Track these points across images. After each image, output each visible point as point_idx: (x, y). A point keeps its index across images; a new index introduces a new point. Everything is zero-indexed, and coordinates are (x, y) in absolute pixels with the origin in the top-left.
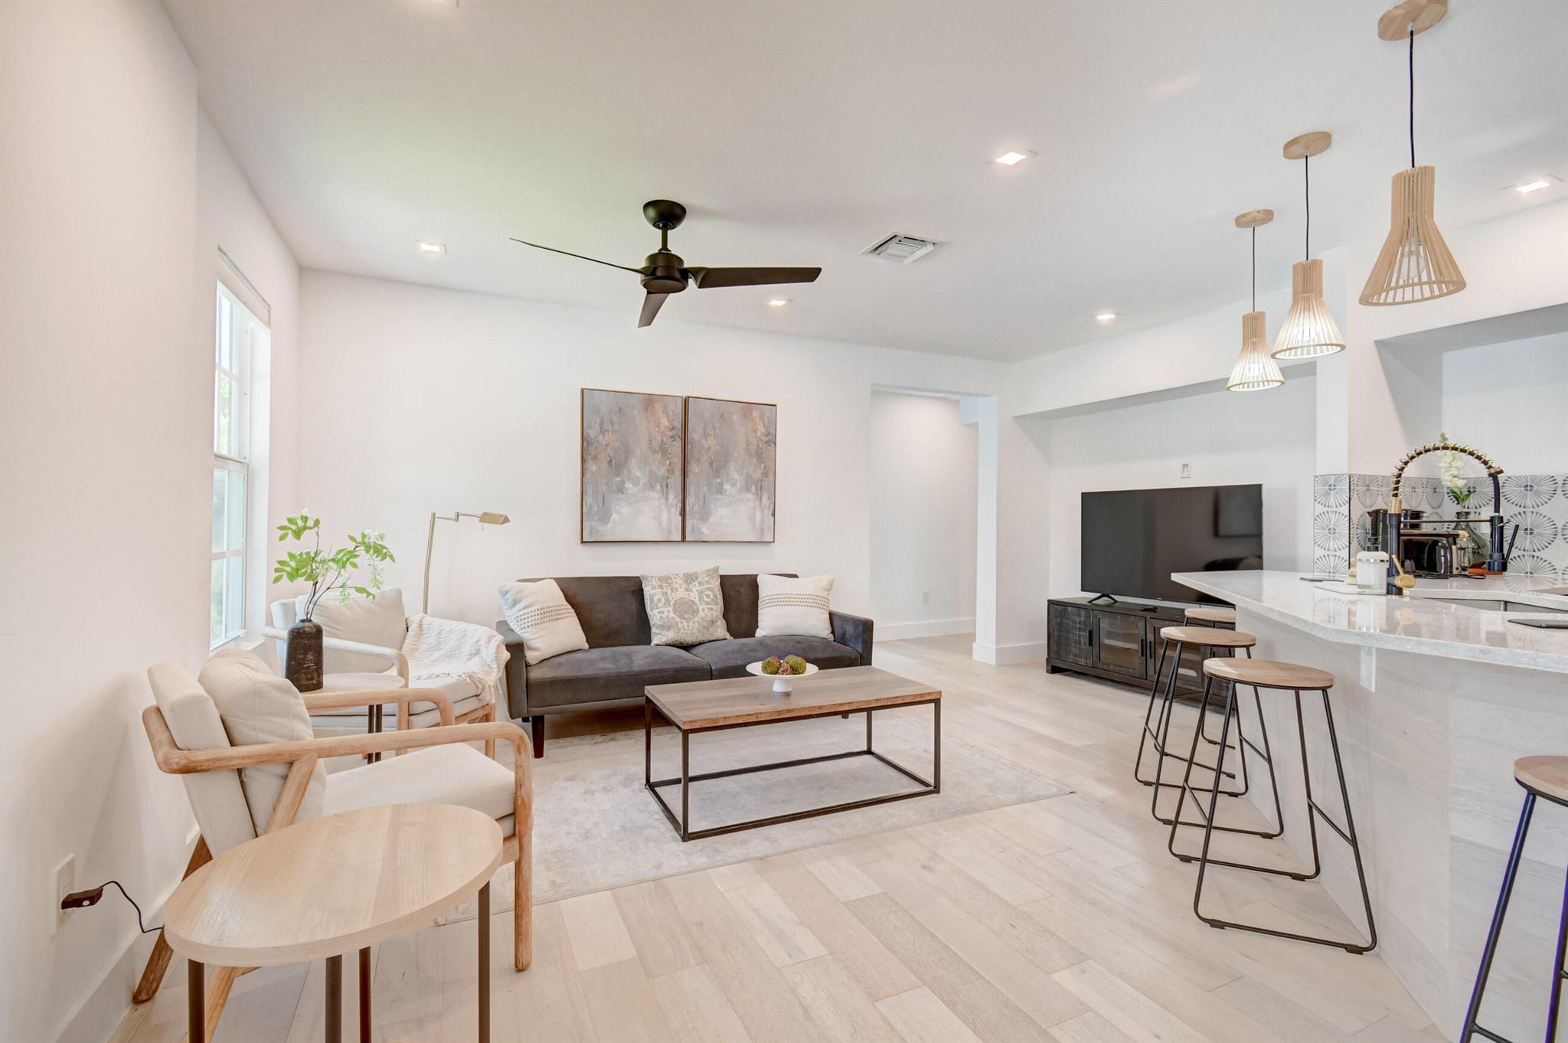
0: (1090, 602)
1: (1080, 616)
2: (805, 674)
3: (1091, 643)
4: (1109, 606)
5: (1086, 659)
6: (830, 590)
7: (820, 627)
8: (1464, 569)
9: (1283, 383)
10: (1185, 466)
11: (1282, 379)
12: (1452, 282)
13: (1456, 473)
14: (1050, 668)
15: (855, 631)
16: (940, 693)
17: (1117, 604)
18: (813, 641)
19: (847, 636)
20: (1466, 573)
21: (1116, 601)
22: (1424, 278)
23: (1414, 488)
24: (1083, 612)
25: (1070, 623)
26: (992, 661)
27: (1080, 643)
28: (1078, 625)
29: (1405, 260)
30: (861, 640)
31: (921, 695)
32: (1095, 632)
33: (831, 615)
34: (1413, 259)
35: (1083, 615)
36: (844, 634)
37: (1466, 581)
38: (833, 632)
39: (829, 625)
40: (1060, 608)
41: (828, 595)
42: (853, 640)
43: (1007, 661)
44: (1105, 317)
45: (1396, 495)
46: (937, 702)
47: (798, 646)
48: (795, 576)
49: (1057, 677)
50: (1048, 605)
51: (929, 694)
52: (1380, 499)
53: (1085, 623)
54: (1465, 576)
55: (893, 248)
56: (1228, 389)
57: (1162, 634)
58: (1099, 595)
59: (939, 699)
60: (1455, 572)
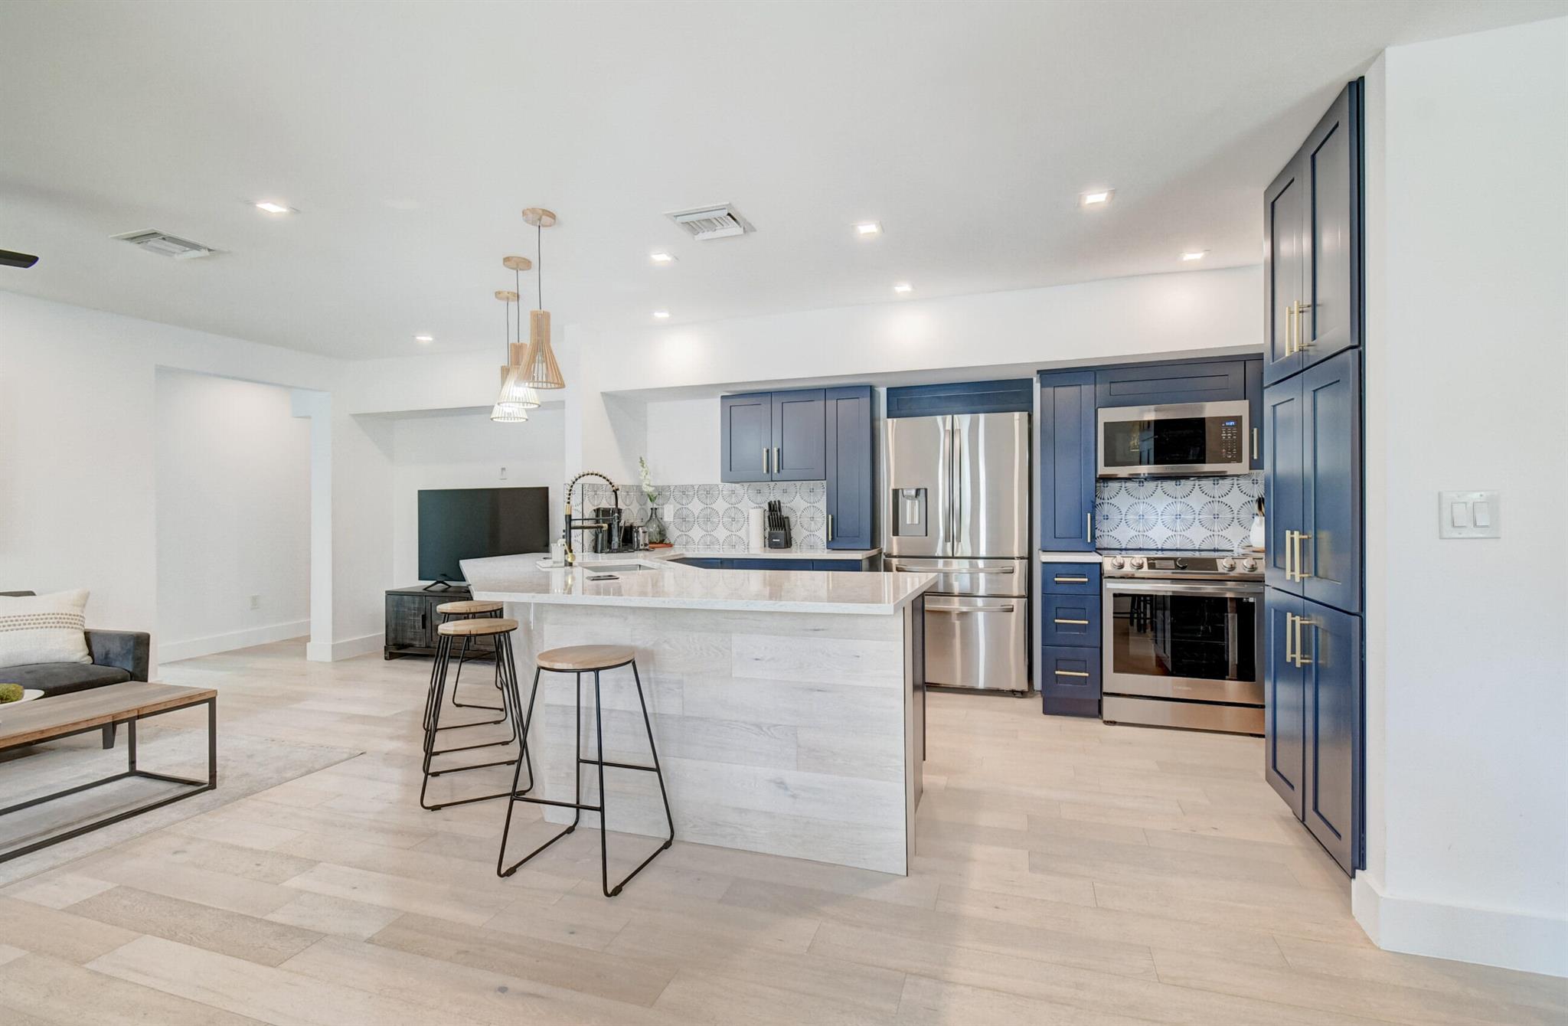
0: (425, 589)
1: (414, 603)
2: (23, 700)
3: (424, 626)
4: (444, 591)
5: (420, 640)
6: (84, 606)
7: (69, 648)
8: (646, 545)
9: (527, 420)
10: (503, 469)
11: (526, 417)
12: (558, 384)
13: (648, 483)
14: (388, 655)
15: (122, 648)
16: (215, 692)
17: (450, 589)
18: (54, 668)
19: (111, 656)
20: (647, 547)
21: (450, 586)
22: (544, 380)
23: (628, 492)
24: (417, 599)
25: (406, 610)
26: (329, 658)
27: (415, 627)
28: (413, 611)
29: (540, 365)
30: (130, 657)
31: (190, 698)
32: (428, 615)
33: (88, 636)
34: (544, 364)
35: (417, 602)
36: (107, 654)
37: (647, 553)
38: (91, 654)
39: (86, 646)
40: (396, 597)
41: (83, 612)
42: (121, 659)
43: (344, 656)
44: (425, 339)
45: (569, 503)
46: (212, 702)
47: (28, 676)
48: (31, 594)
49: (396, 662)
50: (386, 597)
51: (200, 695)
52: (604, 501)
53: (419, 609)
54: (647, 550)
55: (154, 242)
56: (492, 419)
57: (438, 610)
58: (434, 582)
59: (215, 698)
60: (641, 547)
